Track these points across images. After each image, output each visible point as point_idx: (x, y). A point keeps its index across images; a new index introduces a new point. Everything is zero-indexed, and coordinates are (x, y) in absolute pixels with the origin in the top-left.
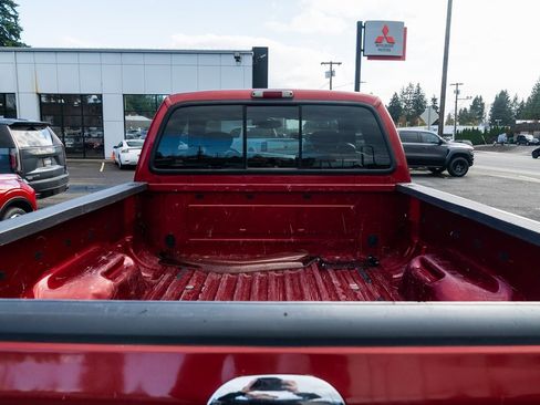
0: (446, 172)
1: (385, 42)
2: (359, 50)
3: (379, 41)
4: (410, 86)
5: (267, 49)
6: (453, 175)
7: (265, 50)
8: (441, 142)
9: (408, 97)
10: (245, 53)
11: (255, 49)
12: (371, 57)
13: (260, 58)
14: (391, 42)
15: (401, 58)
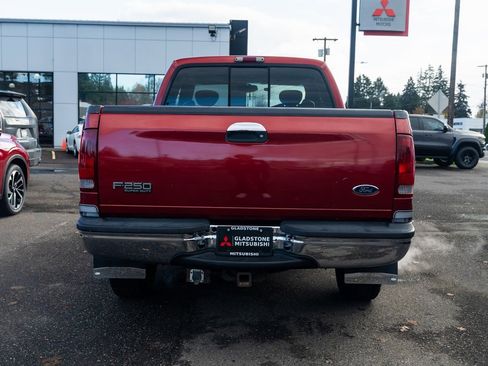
0: (454, 166)
1: (384, 15)
2: (354, 24)
3: (377, 14)
4: (430, 69)
5: (246, 22)
6: (461, 168)
7: (244, 24)
8: (446, 130)
9: (427, 83)
10: (221, 27)
11: (233, 23)
12: (367, 32)
13: (238, 33)
14: (391, 14)
15: (403, 33)
